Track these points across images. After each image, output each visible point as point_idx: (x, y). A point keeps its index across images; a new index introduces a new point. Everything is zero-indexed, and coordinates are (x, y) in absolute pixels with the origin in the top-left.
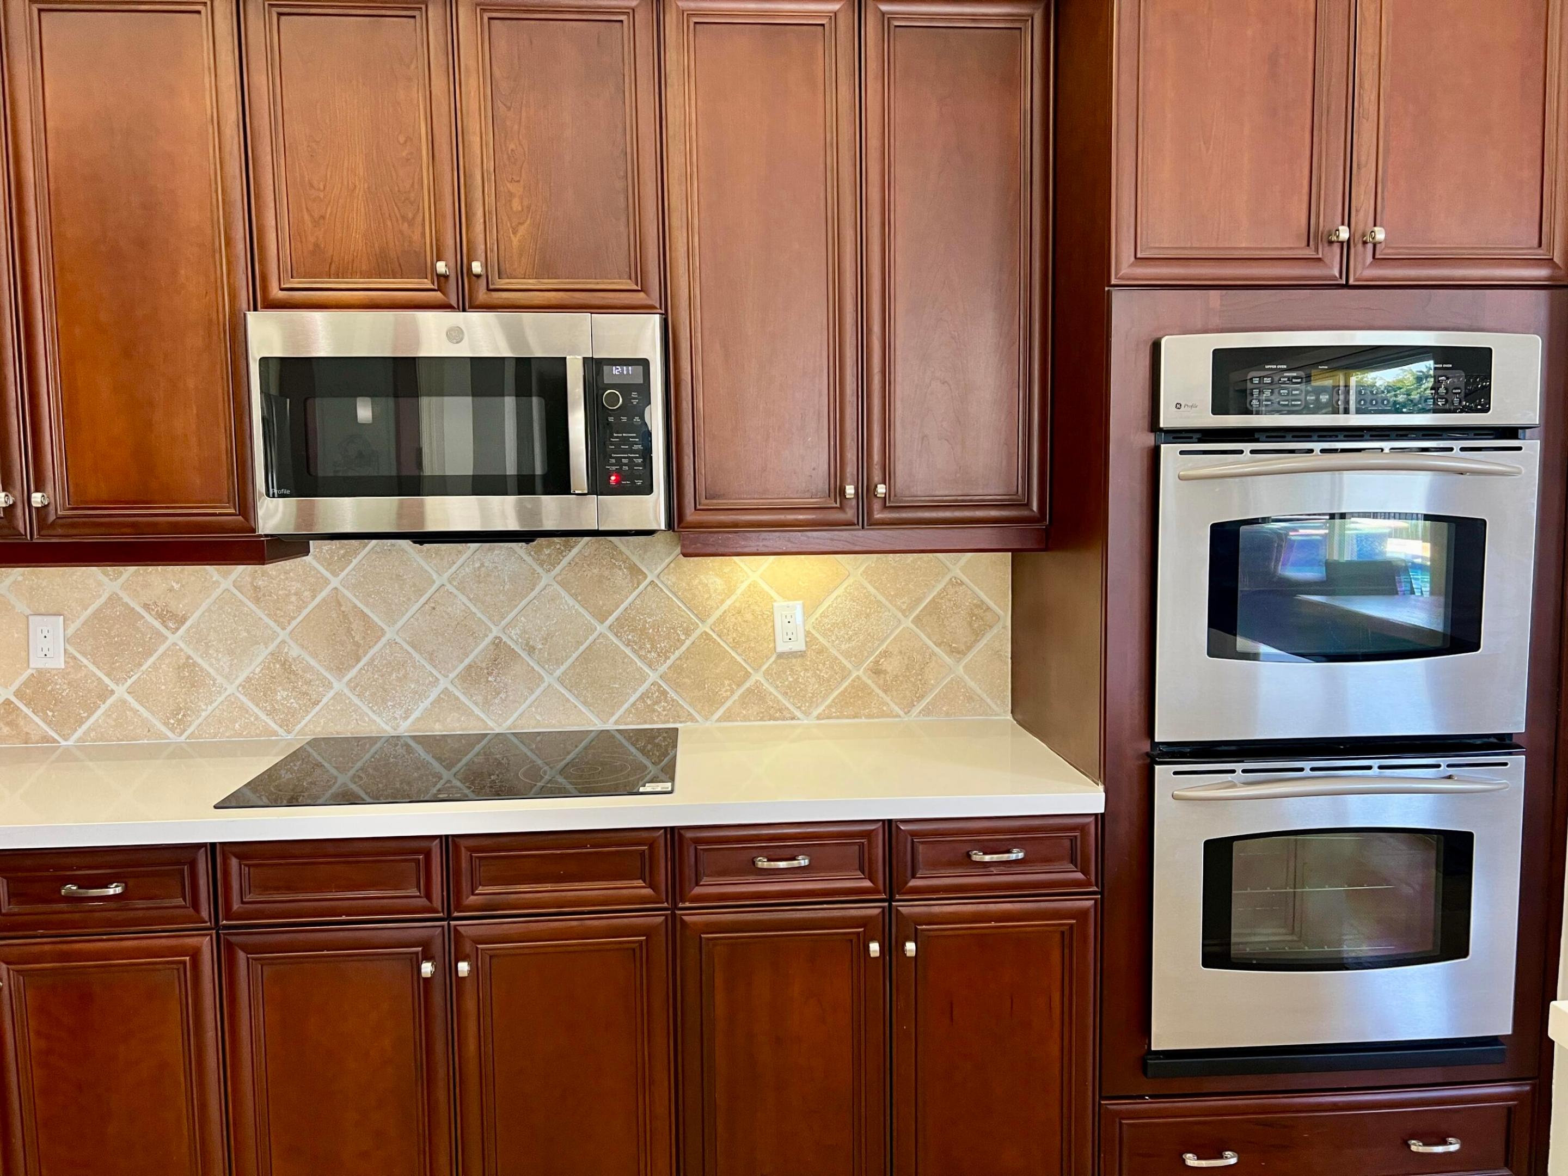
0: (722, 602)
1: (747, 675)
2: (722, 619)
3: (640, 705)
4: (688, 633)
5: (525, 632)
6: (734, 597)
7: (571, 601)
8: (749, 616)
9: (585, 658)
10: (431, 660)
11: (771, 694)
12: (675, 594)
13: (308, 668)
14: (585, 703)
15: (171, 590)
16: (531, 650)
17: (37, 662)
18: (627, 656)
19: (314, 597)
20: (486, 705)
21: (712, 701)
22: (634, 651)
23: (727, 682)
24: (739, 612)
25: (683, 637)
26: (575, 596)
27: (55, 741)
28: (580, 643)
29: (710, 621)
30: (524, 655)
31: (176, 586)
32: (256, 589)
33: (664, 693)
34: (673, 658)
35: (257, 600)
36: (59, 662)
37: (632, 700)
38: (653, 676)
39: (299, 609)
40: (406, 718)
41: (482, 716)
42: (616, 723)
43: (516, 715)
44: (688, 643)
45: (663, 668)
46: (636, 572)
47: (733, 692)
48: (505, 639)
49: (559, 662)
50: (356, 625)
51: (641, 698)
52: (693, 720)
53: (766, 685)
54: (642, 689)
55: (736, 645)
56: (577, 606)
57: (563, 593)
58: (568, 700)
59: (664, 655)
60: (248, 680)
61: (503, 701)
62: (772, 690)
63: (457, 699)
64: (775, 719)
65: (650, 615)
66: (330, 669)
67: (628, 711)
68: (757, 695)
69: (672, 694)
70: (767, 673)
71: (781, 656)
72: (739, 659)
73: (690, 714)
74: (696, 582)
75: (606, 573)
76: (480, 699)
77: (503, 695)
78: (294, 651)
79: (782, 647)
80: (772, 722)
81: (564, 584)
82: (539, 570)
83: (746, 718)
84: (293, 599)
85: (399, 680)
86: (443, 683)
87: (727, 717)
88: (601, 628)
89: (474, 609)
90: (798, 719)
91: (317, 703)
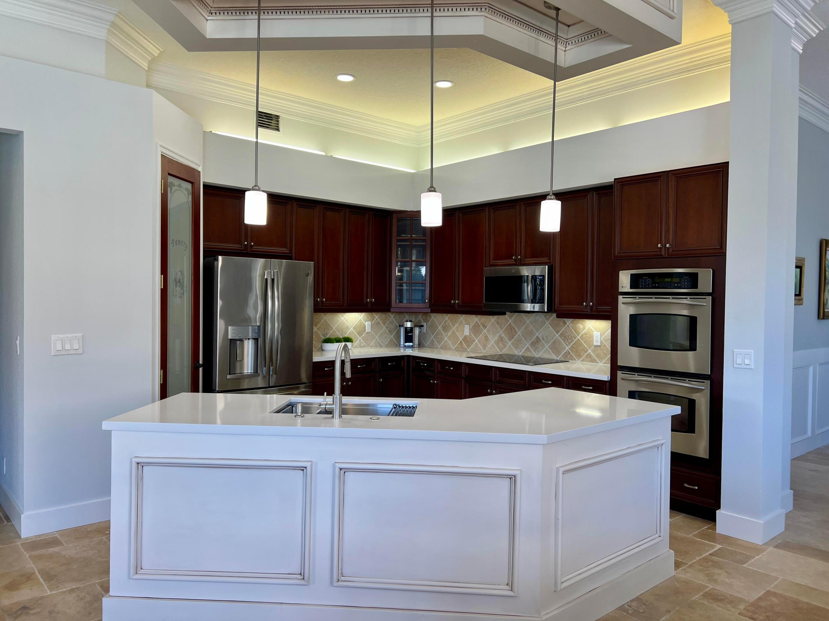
0: (582, 331)
1: (587, 350)
2: (582, 336)
3: (564, 355)
4: (575, 338)
5: (542, 335)
6: (585, 330)
7: (552, 329)
8: (588, 336)
9: (554, 342)
10: (525, 339)
11: (592, 356)
12: (572, 328)
13: (505, 339)
14: (553, 353)
15: (485, 321)
16: (543, 339)
17: (465, 334)
18: (562, 343)
19: (506, 324)
20: (535, 351)
21: (579, 356)
22: (564, 342)
23: (583, 352)
24: (586, 334)
25: (574, 339)
26: (552, 327)
27: (467, 349)
28: (553, 339)
29: (580, 335)
30: (542, 340)
31: (486, 320)
32: (498, 321)
33: (569, 353)
34: (572, 344)
35: (498, 324)
36: (468, 334)
37: (563, 353)
38: (567, 348)
39: (505, 326)
40: (520, 352)
41: (534, 353)
42: (559, 358)
43: (540, 354)
44: (575, 341)
45: (570, 346)
46: (565, 323)
47: (584, 354)
48: (539, 336)
49: (549, 343)
50: (513, 331)
51: (565, 354)
52: (576, 360)
53: (592, 353)
54: (565, 351)
55: (585, 342)
56: (553, 330)
57: (550, 326)
58: (550, 352)
59: (570, 343)
60: (495, 341)
61: (538, 350)
62: (593, 355)
63: (530, 349)
64: (594, 362)
65: (567, 333)
66: (508, 340)
67: (562, 356)
68: (589, 356)
69: (571, 353)
70: (592, 350)
71: (595, 346)
72: (586, 346)
73: (575, 359)
74: (577, 325)
75: (559, 322)
76: (534, 349)
77: (538, 349)
78: (503, 335)
79: (595, 344)
80: (593, 363)
81: (550, 324)
82: (546, 321)
83: (587, 361)
84: (503, 324)
85: (520, 343)
86: (528, 345)
87: (583, 361)
88: (557, 335)
89: (534, 329)
90: (598, 363)
91: (506, 347)
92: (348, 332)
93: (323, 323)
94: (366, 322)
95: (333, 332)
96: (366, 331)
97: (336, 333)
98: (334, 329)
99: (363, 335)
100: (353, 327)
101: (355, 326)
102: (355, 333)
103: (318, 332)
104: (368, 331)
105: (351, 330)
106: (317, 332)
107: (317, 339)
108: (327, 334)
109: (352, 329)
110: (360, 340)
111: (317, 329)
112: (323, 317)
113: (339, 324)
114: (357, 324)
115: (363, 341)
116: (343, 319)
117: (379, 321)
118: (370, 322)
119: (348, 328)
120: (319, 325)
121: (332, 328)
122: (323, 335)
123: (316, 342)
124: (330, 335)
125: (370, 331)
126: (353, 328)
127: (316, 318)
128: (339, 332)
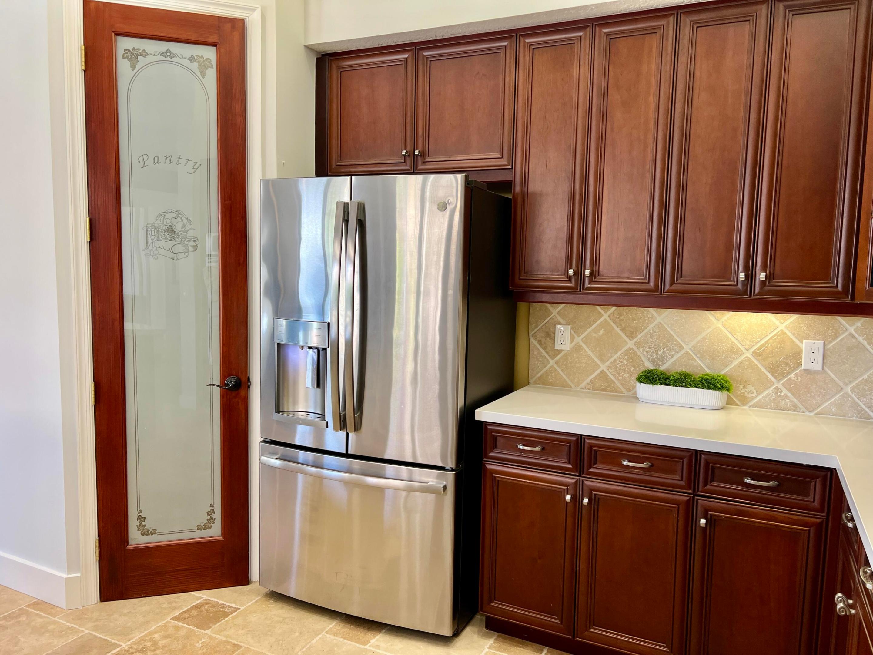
92: (736, 362)
93: (654, 332)
94: (804, 341)
95: (683, 356)
96: (803, 368)
97: (693, 359)
98: (687, 348)
99: (792, 376)
100: (752, 350)
101: (758, 349)
102: (763, 369)
103: (637, 351)
104: (810, 367)
105: (742, 358)
106: (635, 353)
107: (633, 369)
108: (663, 360)
109: (748, 354)
110: (777, 389)
111: (635, 344)
112: (653, 315)
113: (704, 339)
114: (766, 342)
115: (789, 394)
116: (720, 325)
117: (860, 343)
118: (820, 343)
119: (735, 352)
120: (639, 336)
121: (681, 347)
122: (653, 362)
123: (631, 375)
124: (673, 364)
125: (818, 367)
126: (754, 353)
127: (634, 319)
128: (702, 358)
